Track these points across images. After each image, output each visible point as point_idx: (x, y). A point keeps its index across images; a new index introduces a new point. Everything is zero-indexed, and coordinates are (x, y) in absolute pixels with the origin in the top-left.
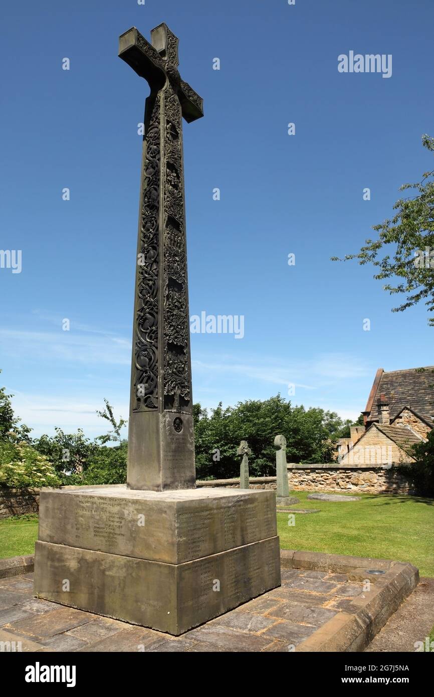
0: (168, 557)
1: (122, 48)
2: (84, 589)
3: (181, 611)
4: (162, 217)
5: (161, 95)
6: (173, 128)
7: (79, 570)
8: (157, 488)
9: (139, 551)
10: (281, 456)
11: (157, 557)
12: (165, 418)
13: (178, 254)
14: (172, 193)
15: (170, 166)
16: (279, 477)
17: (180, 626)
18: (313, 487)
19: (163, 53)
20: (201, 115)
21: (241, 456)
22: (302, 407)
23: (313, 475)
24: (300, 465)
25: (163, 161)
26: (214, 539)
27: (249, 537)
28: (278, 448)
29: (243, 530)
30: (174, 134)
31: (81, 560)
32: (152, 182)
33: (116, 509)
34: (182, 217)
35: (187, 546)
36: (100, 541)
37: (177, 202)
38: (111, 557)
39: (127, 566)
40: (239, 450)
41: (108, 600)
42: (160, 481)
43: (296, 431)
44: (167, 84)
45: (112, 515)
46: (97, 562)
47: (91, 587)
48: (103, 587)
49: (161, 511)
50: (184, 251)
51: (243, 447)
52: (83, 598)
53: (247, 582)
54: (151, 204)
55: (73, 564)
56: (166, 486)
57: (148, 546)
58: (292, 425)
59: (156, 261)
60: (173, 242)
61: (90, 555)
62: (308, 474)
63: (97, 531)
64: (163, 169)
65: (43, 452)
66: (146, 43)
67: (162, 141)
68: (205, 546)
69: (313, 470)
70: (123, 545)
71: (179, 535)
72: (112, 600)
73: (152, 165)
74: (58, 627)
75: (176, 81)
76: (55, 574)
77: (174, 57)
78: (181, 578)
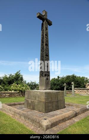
0: (44, 100)
1: (37, 16)
2: (31, 106)
3: (45, 109)
4: (44, 44)
5: (44, 23)
6: (46, 28)
7: (31, 103)
8: (43, 90)
9: (40, 100)
10: (73, 86)
11: (42, 100)
12: (45, 78)
13: (47, 50)
14: (46, 40)
15: (46, 35)
16: (72, 91)
17: (45, 112)
18: (81, 93)
19: (44, 15)
20: (52, 25)
21: (64, 86)
22: (80, 77)
23: (81, 90)
24: (78, 88)
25: (45, 34)
26: (52, 98)
27: (59, 99)
28: (72, 85)
29: (57, 97)
30: (47, 29)
31: (31, 101)
32: (43, 38)
33: (36, 93)
34: (48, 43)
35: (47, 99)
36: (34, 98)
37: (47, 41)
38: (35, 101)
39: (38, 102)
40: (64, 85)
41: (35, 108)
42: (44, 89)
43: (77, 81)
44: (45, 21)
45: (36, 94)
46: (34, 101)
47: (33, 105)
48: (34, 105)
49: (43, 93)
50: (49, 49)
51: (65, 84)
52: (31, 107)
53: (58, 106)
54: (43, 42)
55: (30, 102)
56: (45, 90)
57: (41, 99)
58: (77, 80)
59: (43, 52)
60: (46, 48)
61: (32, 100)
62: (79, 90)
63: (34, 97)
64: (44, 36)
65: (28, 85)
66: (41, 14)
67: (44, 31)
68: (50, 99)
69: (81, 89)
70: (37, 99)
71: (45, 97)
72: (36, 108)
73: (43, 35)
74: (27, 111)
75: (47, 20)
76: (27, 104)
77: (46, 16)
78: (45, 104)
